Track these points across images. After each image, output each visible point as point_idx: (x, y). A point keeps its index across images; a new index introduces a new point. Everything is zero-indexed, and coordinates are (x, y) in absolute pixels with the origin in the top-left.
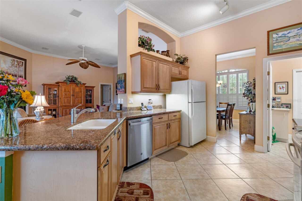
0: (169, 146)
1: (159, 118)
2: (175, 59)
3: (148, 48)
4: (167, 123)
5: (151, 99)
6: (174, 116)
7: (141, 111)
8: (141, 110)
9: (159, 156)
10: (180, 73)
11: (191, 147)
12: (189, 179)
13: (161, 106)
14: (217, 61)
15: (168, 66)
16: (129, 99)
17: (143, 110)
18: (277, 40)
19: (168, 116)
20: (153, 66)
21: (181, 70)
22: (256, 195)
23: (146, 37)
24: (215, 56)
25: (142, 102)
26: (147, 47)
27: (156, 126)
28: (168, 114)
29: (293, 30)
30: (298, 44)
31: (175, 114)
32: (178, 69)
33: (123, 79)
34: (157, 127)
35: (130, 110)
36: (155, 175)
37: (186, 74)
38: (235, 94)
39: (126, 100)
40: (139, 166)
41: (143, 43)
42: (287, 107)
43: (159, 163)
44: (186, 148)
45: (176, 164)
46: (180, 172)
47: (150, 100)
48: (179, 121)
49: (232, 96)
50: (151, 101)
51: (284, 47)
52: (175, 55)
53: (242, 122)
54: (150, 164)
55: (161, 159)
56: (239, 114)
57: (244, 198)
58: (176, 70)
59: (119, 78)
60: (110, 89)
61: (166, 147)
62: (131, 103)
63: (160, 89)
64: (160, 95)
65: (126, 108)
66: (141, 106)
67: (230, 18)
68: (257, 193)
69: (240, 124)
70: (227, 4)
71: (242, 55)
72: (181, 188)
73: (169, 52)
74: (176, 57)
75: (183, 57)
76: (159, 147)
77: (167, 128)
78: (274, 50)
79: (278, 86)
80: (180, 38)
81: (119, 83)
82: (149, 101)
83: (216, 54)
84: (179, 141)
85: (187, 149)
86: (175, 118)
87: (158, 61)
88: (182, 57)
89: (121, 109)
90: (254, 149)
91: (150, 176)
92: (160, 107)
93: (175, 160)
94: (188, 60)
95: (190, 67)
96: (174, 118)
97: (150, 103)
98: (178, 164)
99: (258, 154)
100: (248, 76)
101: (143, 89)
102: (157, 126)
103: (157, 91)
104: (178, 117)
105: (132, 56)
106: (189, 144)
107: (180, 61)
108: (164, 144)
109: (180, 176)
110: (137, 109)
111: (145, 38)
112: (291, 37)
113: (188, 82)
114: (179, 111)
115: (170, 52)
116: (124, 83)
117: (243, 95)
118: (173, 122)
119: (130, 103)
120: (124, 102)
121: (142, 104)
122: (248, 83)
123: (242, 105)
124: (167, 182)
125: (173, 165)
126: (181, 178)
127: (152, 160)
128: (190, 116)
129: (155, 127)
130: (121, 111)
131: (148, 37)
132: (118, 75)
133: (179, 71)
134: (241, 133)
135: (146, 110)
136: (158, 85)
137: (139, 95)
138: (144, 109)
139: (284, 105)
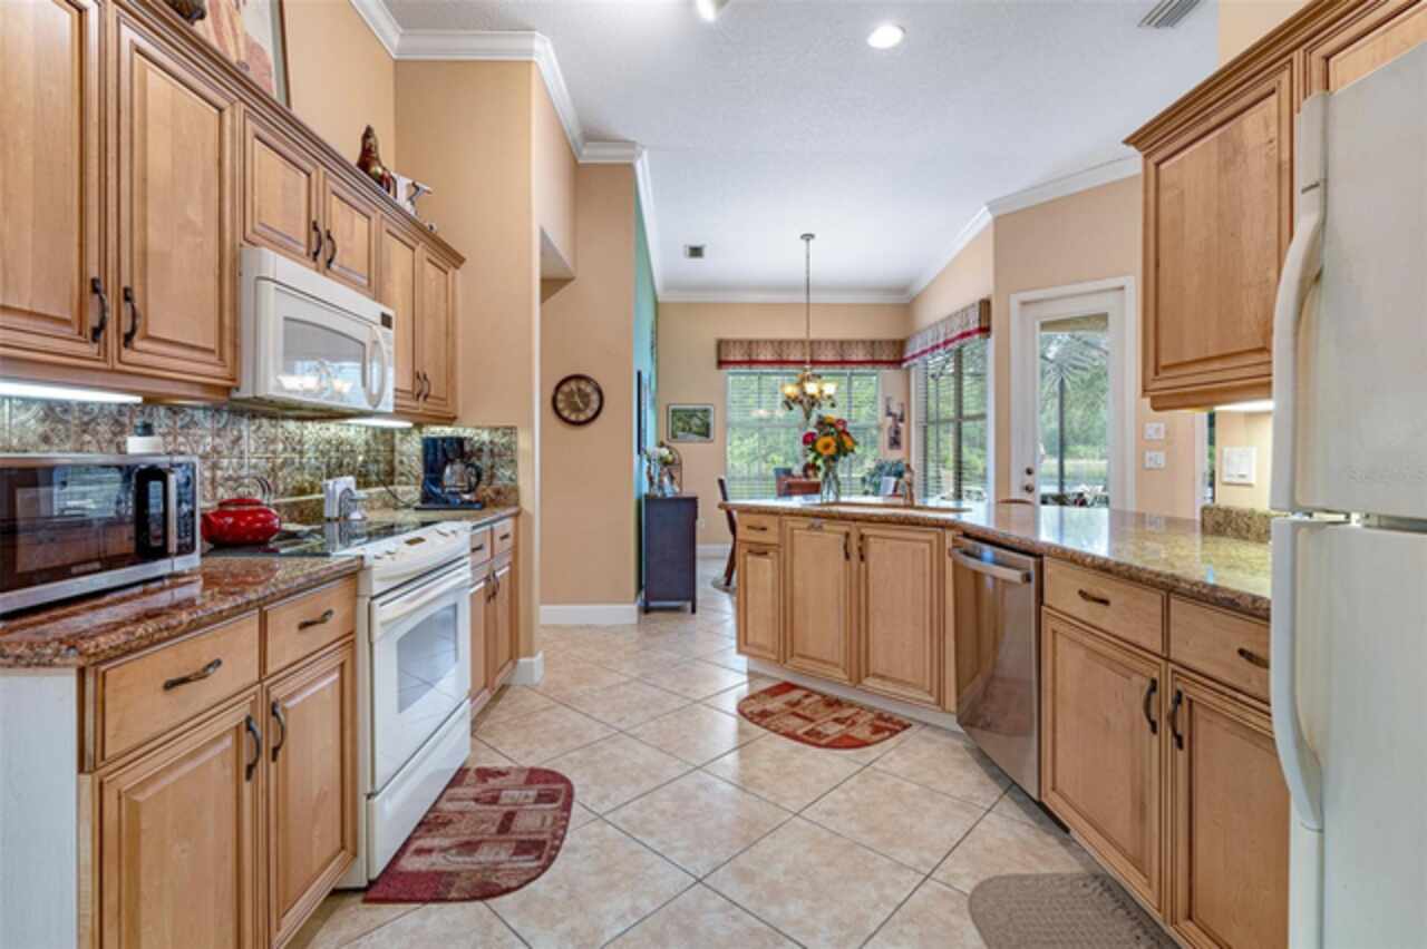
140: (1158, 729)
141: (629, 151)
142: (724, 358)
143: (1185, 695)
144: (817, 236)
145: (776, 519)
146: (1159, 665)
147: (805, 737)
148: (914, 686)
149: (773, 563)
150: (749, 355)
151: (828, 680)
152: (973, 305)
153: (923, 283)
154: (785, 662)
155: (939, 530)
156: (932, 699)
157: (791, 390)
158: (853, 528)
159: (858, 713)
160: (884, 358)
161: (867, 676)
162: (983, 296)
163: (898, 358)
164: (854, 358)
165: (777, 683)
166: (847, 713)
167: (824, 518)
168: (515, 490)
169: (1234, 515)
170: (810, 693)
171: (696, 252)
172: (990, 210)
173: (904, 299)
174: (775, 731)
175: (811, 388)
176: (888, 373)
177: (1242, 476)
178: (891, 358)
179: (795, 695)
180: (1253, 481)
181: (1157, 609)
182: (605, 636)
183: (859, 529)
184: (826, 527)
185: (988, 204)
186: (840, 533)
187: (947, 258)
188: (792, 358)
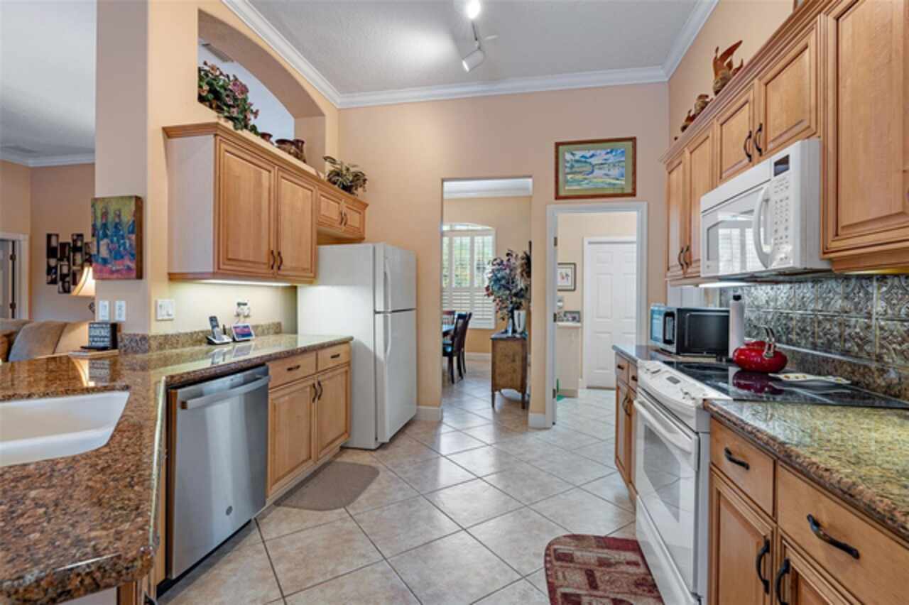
0: (318, 460)
1: (290, 369)
2: (324, 173)
3: (235, 115)
4: (310, 383)
5: (246, 302)
6: (333, 357)
7: (210, 347)
8: (210, 343)
9: (287, 502)
10: (342, 219)
11: (383, 446)
12: (407, 551)
13: (279, 324)
14: (446, 196)
15: (310, 192)
16: (156, 302)
17: (216, 341)
18: (572, 167)
19: (317, 359)
20: (259, 183)
21: (345, 210)
22: (568, 540)
23: (225, 73)
24: (440, 181)
25: (213, 315)
26: (235, 112)
27: (277, 398)
28: (314, 354)
29: (599, 152)
30: (606, 184)
31: (334, 351)
32: (337, 205)
33: (127, 217)
34: (282, 400)
35: (161, 347)
36: (290, 574)
37: (357, 225)
38: (466, 288)
39: (144, 307)
40: (218, 560)
41: (213, 91)
42: (574, 319)
43: (295, 526)
44: (367, 454)
45: (352, 512)
46: (372, 538)
47: (242, 307)
48: (346, 372)
49: (459, 294)
50: (245, 307)
51: (585, 185)
52: (326, 158)
53: (498, 357)
54: (262, 537)
55: (295, 510)
56: (491, 341)
57: (549, 555)
58: (331, 208)
59: (105, 214)
60: (13, 258)
61: (311, 462)
62: (166, 317)
63: (282, 267)
64: (277, 287)
65: (144, 338)
66: (209, 328)
67: (475, 89)
68: (568, 533)
69: (494, 364)
70: (479, 48)
71: (478, 191)
72: (392, 587)
73: (302, 146)
74: (328, 167)
75: (352, 170)
76: (287, 469)
77: (314, 399)
78: (567, 188)
79: (559, 271)
80: (339, 110)
81: (106, 236)
82: (239, 310)
83: (443, 177)
84: (346, 435)
85: (372, 456)
86: (336, 364)
87: (279, 170)
88: (348, 169)
89: (114, 345)
90: (526, 423)
91: (276, 585)
92: (277, 329)
93: (345, 498)
94: (367, 182)
95: (367, 202)
96: (331, 365)
97: (241, 317)
98: (359, 511)
99: (537, 435)
100: (497, 246)
101: (224, 264)
102: (283, 396)
103: (273, 274)
104: (343, 359)
105: (169, 133)
106: (376, 439)
107: (345, 183)
108: (304, 456)
109: (377, 549)
110: (190, 342)
111: (221, 77)
112: (596, 165)
113: (374, 249)
114: (346, 342)
115: (305, 146)
116: (133, 237)
117: (485, 290)
118: (330, 378)
119: (160, 318)
120: (127, 315)
121: (213, 320)
122: (495, 263)
123: (480, 317)
124: (342, 586)
125: (342, 519)
126: (383, 556)
127: (265, 520)
128: (380, 354)
129: (276, 402)
130: (116, 351)
131: (234, 76)
132: (96, 200)
133: (341, 214)
134: (495, 387)
135: (228, 343)
136: (275, 253)
137: (204, 286)
138: (223, 339)
139: (568, 315)
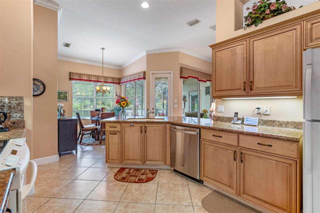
140: (236, 160)
141: (58, 7)
142: (72, 78)
143: (243, 153)
144: (105, 49)
145: (120, 124)
146: (237, 148)
147: (139, 181)
148: (159, 161)
149: (118, 137)
150: (80, 78)
151: (135, 164)
152: (142, 72)
153: (125, 66)
154: (122, 162)
155: (165, 124)
156: (163, 163)
157: (98, 88)
158: (143, 125)
159: (145, 171)
160: (116, 82)
161: (147, 161)
162: (144, 70)
163: (119, 82)
164: (109, 81)
165: (120, 168)
166: (143, 171)
167: (135, 123)
168: (23, 121)
169: (220, 118)
170: (130, 169)
171: (67, 45)
172: (146, 52)
173: (120, 68)
174: (131, 182)
175: (104, 88)
176: (117, 86)
177: (221, 111)
178: (117, 82)
179: (127, 170)
180: (223, 111)
181: (236, 137)
182: (50, 168)
183: (144, 125)
184: (135, 125)
185: (146, 51)
186: (140, 126)
187: (133, 61)
188: (92, 80)
